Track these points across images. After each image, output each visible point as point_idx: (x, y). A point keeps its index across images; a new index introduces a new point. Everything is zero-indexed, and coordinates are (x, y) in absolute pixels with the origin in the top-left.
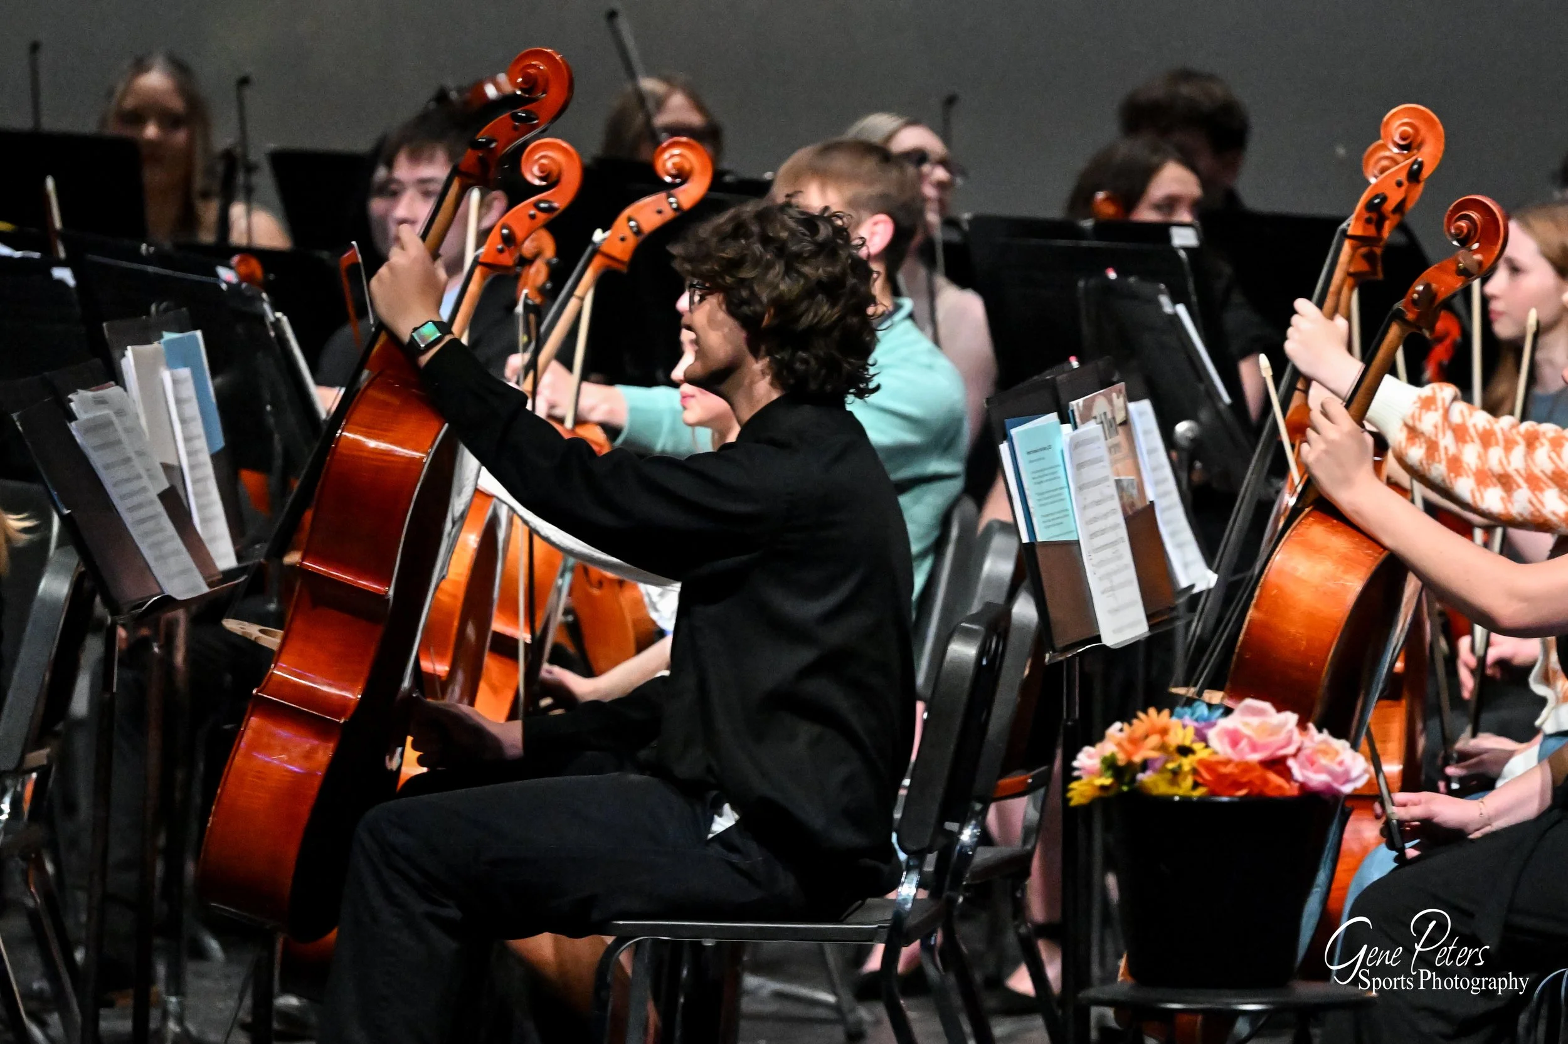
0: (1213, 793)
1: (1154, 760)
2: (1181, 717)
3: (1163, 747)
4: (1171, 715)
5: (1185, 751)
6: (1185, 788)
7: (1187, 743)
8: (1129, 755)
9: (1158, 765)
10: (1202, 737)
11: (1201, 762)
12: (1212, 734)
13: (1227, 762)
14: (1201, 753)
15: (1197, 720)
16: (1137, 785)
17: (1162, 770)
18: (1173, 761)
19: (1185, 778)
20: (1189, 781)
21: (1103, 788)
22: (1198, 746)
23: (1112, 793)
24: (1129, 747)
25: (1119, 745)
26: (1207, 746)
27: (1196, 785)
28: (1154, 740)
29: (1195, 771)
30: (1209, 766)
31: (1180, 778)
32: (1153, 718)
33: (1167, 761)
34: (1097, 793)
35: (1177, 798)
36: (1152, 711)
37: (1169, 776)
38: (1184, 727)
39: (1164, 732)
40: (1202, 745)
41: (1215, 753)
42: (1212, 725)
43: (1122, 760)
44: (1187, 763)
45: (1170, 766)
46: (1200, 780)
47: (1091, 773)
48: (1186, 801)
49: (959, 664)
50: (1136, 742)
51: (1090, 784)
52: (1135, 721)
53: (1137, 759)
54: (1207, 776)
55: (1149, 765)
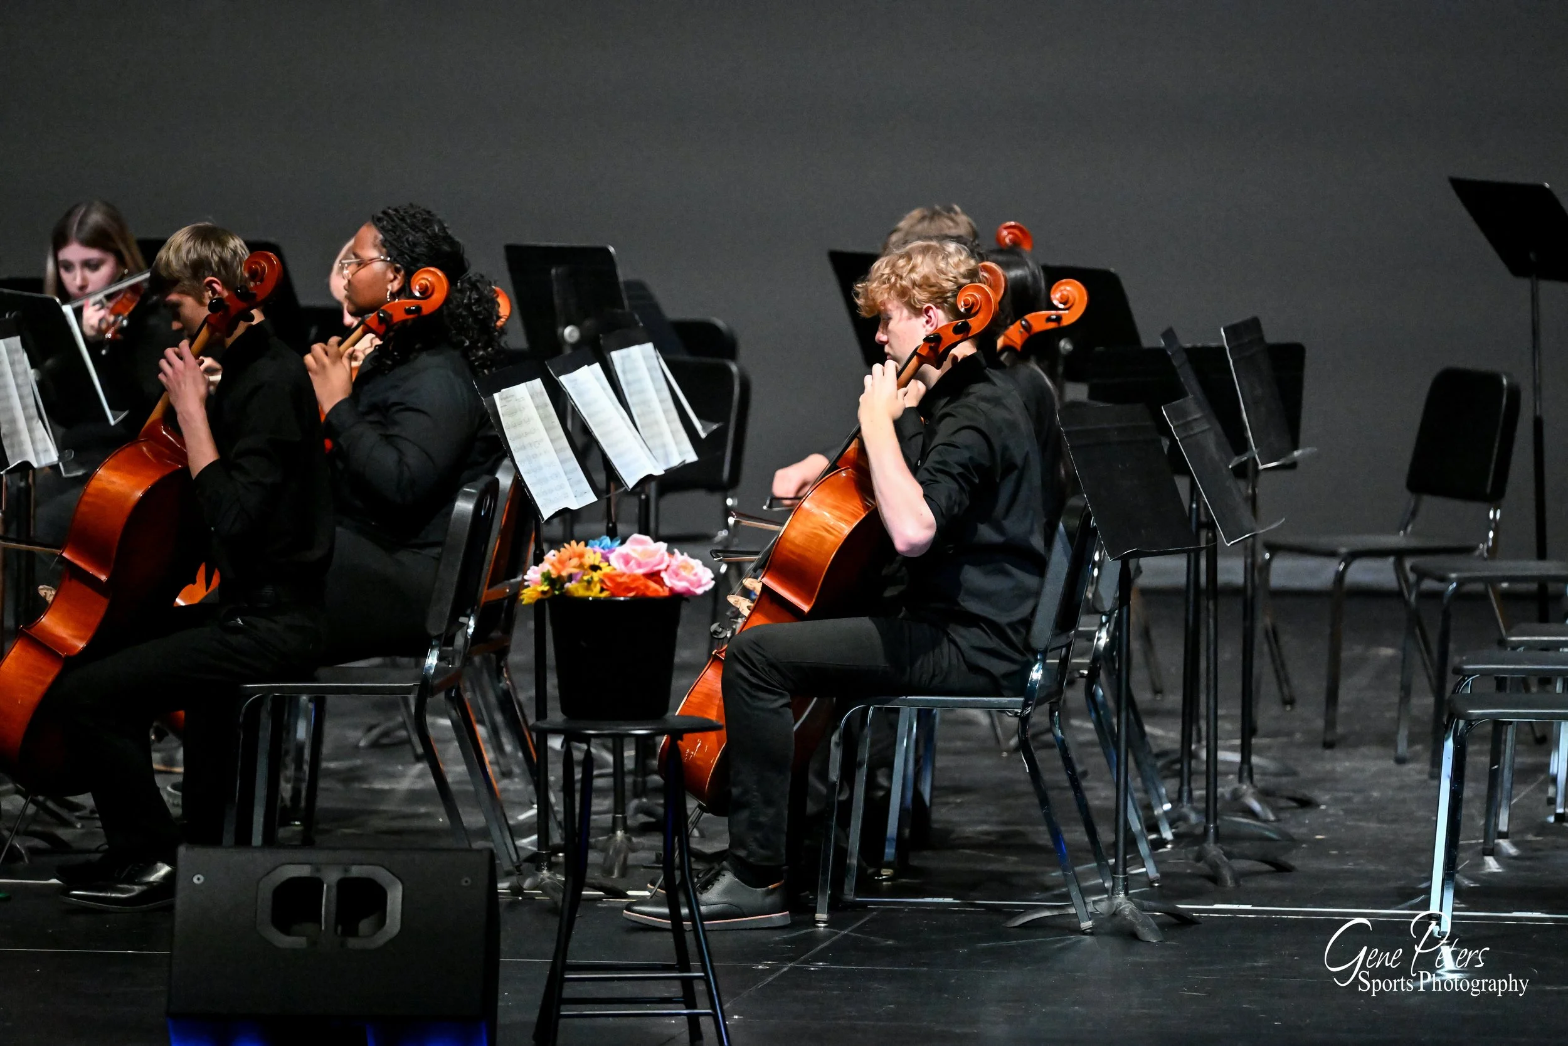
0: (613, 595)
1: (577, 574)
2: (592, 546)
3: (581, 566)
4: (586, 545)
5: (595, 568)
6: (595, 592)
7: (597, 563)
8: (559, 572)
9: (579, 577)
10: (607, 560)
11: (606, 575)
12: (612, 557)
13: (622, 575)
14: (606, 569)
15: (603, 548)
16: (564, 591)
17: (581, 581)
18: (588, 574)
19: (595, 586)
20: (598, 587)
21: (543, 592)
22: (604, 565)
23: (548, 595)
24: (559, 566)
25: (552, 565)
26: (609, 565)
27: (602, 590)
28: (575, 561)
29: (602, 581)
30: (611, 578)
31: (592, 585)
32: (574, 547)
33: (584, 575)
34: (540, 596)
35: (590, 599)
36: (573, 543)
37: (585, 584)
38: (595, 553)
39: (581, 556)
40: (607, 564)
41: (615, 569)
42: (612, 551)
43: (554, 575)
44: (596, 576)
45: (586, 578)
46: (605, 587)
47: (536, 583)
48: (596, 600)
49: (462, 515)
50: (562, 562)
51: (534, 590)
52: (562, 549)
53: (564, 574)
54: (609, 584)
55: (573, 577)
